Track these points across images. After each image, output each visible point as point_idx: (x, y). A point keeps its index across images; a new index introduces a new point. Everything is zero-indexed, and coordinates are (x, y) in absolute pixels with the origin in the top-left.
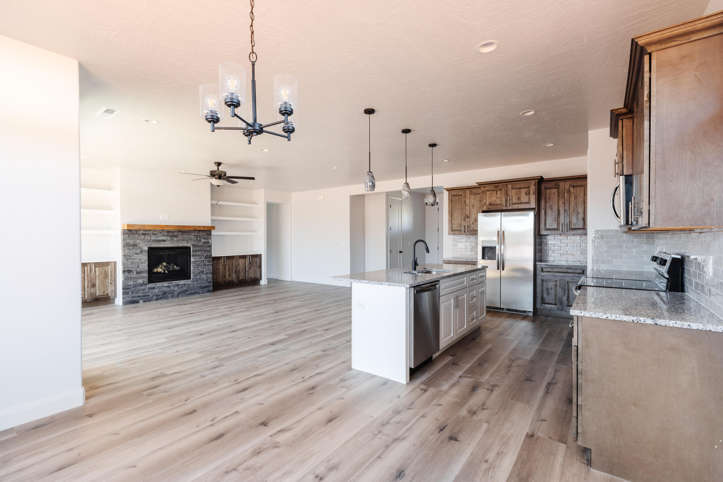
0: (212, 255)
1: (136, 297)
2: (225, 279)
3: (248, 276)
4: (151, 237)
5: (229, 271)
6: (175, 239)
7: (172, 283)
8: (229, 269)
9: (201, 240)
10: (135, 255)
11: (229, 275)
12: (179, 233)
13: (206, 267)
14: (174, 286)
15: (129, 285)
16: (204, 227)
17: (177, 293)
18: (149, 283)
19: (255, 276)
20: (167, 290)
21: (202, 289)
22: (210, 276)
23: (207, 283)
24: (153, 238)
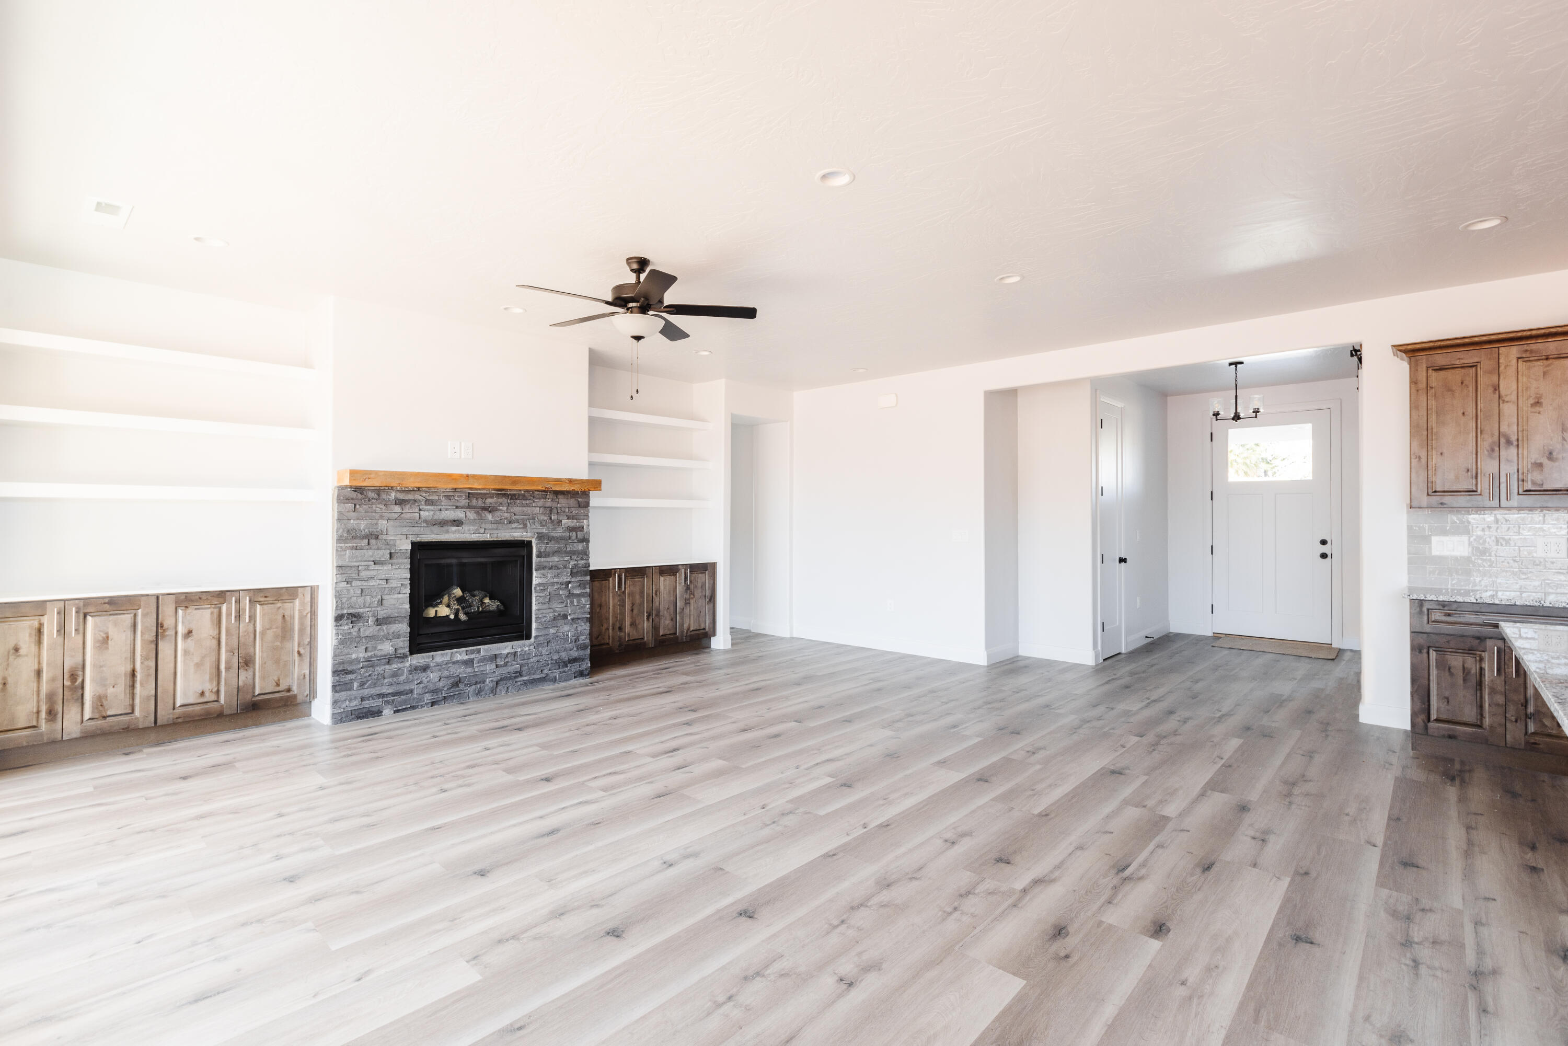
0: (589, 566)
1: (371, 697)
2: (622, 634)
3: (682, 625)
4: (420, 510)
5: (632, 610)
6: (490, 517)
7: (479, 652)
8: (633, 604)
9: (560, 522)
10: (373, 567)
11: (633, 624)
12: (500, 500)
13: (572, 602)
14: (483, 660)
15: (351, 662)
16: (571, 481)
17: (492, 681)
18: (412, 652)
19: (700, 626)
20: (465, 673)
21: (563, 667)
22: (585, 627)
23: (575, 649)
24: (427, 513)
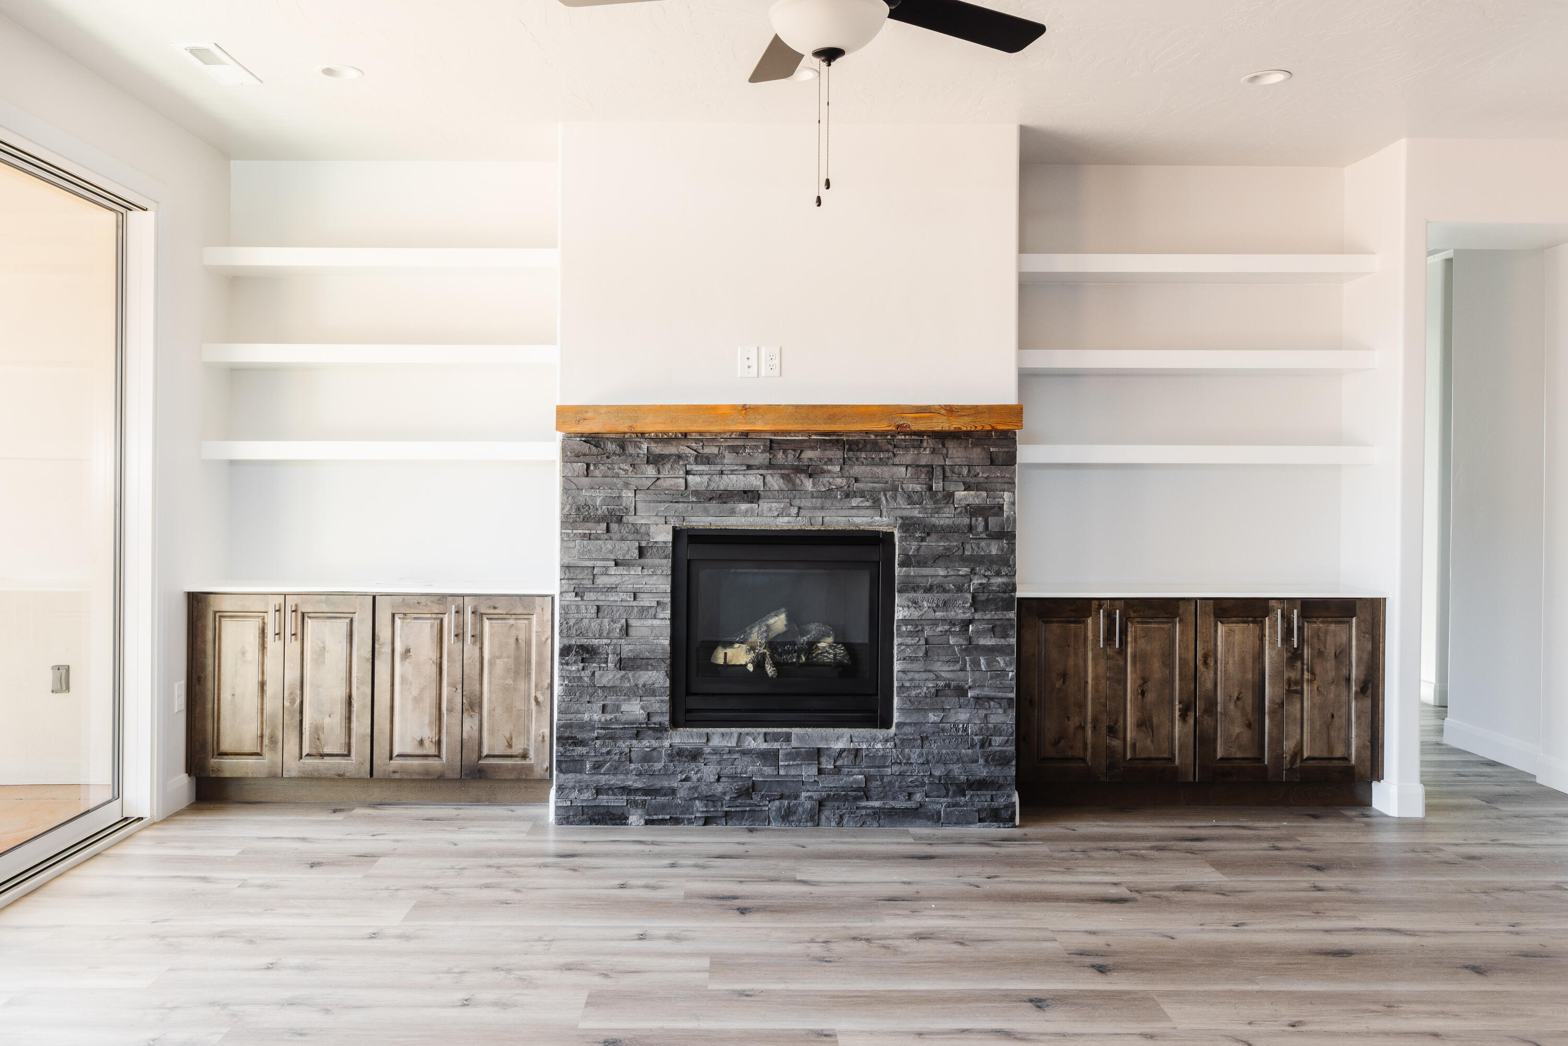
0: (1014, 590)
1: (610, 790)
2: (1116, 743)
3: (1278, 741)
4: (688, 473)
5: (1143, 693)
6: (808, 484)
7: (788, 738)
8: (1145, 680)
9: (949, 496)
10: (613, 571)
11: (1144, 724)
12: (830, 454)
13: (975, 663)
14: (794, 755)
15: (582, 726)
16: (951, 410)
17: (810, 798)
18: (675, 723)
19: (1330, 748)
20: (762, 775)
21: (955, 795)
22: (1005, 719)
23: (981, 761)
24: (697, 479)
